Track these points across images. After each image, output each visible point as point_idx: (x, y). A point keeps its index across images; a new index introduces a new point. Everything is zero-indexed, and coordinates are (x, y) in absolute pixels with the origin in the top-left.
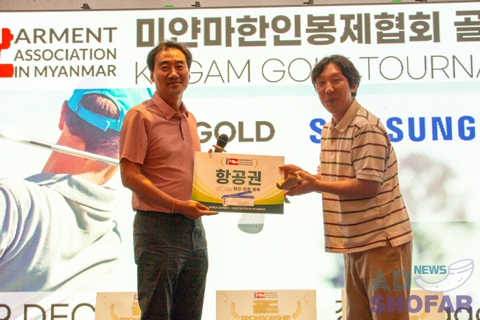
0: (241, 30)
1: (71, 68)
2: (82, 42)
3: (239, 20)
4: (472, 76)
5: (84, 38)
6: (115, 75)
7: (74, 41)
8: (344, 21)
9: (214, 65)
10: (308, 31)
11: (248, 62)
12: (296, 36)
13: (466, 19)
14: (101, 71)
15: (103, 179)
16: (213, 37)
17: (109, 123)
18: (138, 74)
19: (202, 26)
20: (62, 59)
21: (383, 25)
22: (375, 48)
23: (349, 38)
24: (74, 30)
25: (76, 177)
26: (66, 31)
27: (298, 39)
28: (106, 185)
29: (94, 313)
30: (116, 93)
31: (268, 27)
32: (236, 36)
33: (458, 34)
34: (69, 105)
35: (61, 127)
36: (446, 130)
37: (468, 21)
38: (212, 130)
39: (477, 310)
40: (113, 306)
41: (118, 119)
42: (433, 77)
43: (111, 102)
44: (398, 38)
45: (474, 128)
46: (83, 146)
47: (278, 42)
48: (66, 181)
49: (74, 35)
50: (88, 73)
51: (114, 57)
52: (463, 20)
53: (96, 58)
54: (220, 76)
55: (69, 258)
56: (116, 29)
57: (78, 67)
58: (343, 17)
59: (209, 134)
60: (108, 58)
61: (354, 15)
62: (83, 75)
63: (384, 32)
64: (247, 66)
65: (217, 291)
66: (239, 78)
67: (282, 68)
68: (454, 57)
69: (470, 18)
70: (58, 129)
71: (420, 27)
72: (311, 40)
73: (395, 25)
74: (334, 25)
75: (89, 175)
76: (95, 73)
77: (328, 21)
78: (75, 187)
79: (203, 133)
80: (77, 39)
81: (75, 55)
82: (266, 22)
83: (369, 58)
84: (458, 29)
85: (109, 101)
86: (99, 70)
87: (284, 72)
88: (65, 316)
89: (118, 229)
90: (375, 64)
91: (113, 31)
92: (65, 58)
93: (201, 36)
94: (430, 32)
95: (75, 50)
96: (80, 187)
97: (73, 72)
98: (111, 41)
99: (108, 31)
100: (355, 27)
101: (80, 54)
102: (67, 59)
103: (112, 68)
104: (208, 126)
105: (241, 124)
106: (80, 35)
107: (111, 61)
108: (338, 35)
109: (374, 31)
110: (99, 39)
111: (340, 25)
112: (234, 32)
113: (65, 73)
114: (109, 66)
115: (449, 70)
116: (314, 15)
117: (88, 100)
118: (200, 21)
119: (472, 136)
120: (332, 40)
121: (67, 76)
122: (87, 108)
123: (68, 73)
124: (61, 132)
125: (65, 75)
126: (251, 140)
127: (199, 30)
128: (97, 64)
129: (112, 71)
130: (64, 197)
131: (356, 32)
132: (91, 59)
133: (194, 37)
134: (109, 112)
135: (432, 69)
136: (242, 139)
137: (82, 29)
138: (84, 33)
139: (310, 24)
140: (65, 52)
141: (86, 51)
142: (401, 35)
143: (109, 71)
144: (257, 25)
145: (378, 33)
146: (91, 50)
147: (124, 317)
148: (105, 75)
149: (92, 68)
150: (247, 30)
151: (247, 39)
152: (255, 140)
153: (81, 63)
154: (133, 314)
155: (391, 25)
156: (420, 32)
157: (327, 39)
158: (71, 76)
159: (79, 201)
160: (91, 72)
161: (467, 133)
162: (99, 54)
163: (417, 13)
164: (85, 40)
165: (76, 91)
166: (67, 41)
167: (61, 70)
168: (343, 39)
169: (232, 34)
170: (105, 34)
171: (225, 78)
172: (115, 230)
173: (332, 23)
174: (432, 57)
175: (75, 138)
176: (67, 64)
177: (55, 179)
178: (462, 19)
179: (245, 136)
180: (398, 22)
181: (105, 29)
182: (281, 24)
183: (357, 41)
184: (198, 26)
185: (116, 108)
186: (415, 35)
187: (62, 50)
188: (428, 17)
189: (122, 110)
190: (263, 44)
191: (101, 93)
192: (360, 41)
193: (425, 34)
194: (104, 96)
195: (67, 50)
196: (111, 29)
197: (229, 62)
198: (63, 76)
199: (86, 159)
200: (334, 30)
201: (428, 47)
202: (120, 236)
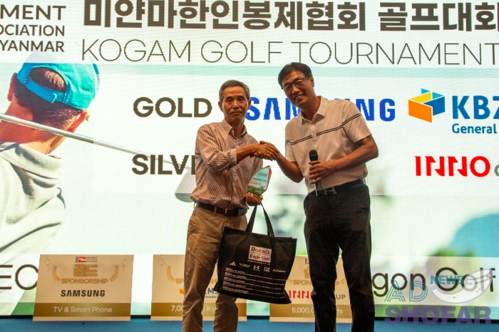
0: (182, 13)
1: (21, 43)
2: (32, 18)
3: (181, 4)
4: (393, 63)
5: (34, 15)
6: (63, 51)
7: (24, 18)
8: (278, 8)
9: (157, 44)
10: (245, 16)
11: (189, 43)
12: (234, 20)
13: (389, 10)
14: (49, 46)
15: (49, 148)
16: (156, 19)
17: (56, 96)
18: (85, 50)
19: (146, 8)
20: (13, 34)
21: (314, 13)
22: (306, 34)
23: (282, 24)
24: (25, 7)
25: (23, 146)
26: (17, 8)
27: (235, 23)
28: (51, 154)
29: (37, 274)
30: (64, 68)
31: (208, 11)
32: (177, 19)
33: (381, 24)
34: (18, 77)
35: (10, 98)
36: (368, 112)
37: (391, 12)
38: (154, 105)
39: (392, 276)
40: (55, 268)
41: (65, 92)
42: (358, 63)
43: (58, 76)
44: (327, 25)
45: (394, 110)
46: (30, 116)
47: (216, 25)
48: (14, 149)
49: (25, 12)
50: (37, 48)
51: (63, 34)
52: (387, 11)
53: (45, 34)
54: (162, 55)
55: (15, 222)
56: (64, 7)
57: (28, 42)
58: (277, 4)
59: (151, 109)
60: (56, 35)
61: (287, 3)
62: (32, 50)
63: (315, 19)
64: (187, 47)
65: (154, 255)
66: (180, 57)
67: (220, 50)
68: (377, 44)
69: (392, 10)
70: (7, 100)
71: (347, 16)
72: (247, 25)
73: (324, 14)
74: (269, 11)
75: (36, 144)
76: (44, 48)
77: (263, 8)
78: (22, 155)
79: (145, 108)
80: (27, 15)
81: (25, 30)
82: (207, 6)
83: (300, 43)
84: (382, 20)
85: (57, 76)
86: (48, 45)
87: (222, 53)
88: (9, 277)
89: (62, 195)
90: (305, 48)
91: (62, 9)
92: (15, 32)
93: (145, 17)
94: (357, 21)
95: (25, 26)
96: (28, 156)
97: (22, 47)
98: (59, 18)
99: (57, 9)
100: (289, 14)
101: (30, 30)
102: (17, 34)
103: (60, 44)
104: (150, 101)
105: (181, 101)
106: (30, 12)
107: (60, 38)
108: (272, 21)
109: (305, 18)
110: (48, 17)
111: (274, 12)
112: (176, 15)
113: (15, 47)
114: (57, 42)
115: (373, 57)
116: (251, 2)
117: (37, 73)
118: (144, 3)
119: (392, 117)
120: (266, 25)
121: (17, 50)
122: (36, 81)
123: (18, 48)
124: (9, 103)
125: (14, 49)
126: (190, 115)
127: (143, 12)
128: (46, 40)
129: (60, 47)
130: (12, 164)
131: (289, 19)
132: (40, 35)
133: (139, 17)
134: (56, 85)
135: (358, 55)
136: (181, 114)
137: (32, 6)
138: (34, 10)
139: (247, 9)
140: (15, 27)
141: (36, 28)
142: (330, 23)
143: (57, 47)
144: (198, 9)
145: (309, 20)
146: (40, 26)
147: (66, 278)
148: (53, 50)
149: (41, 43)
150: (188, 13)
151: (189, 21)
152: (193, 115)
153: (31, 38)
154: (75, 276)
155: (321, 14)
156: (347, 21)
157: (262, 24)
158: (20, 50)
159: (25, 168)
160: (40, 48)
161: (388, 115)
162: (49, 31)
163: (345, 3)
164: (34, 16)
165: (25, 65)
166: (17, 17)
167: (11, 44)
168: (277, 25)
169: (175, 16)
170: (54, 12)
171: (167, 58)
172: (59, 196)
173: (267, 9)
174: (358, 44)
175: (24, 109)
176: (17, 39)
177: (3, 147)
178: (385, 10)
179: (184, 112)
180: (327, 11)
181: (54, 7)
182: (220, 9)
183: (289, 27)
184: (143, 8)
185: (63, 82)
186: (343, 23)
187: (13, 26)
188: (355, 7)
189: (69, 84)
190: (203, 26)
191: (49, 67)
192: (293, 27)
193: (352, 23)
194: (52, 70)
195: (17, 26)
196: (60, 8)
197: (171, 42)
198: (13, 50)
199: (34, 129)
200: (269, 16)
201: (354, 35)
202: (64, 202)
